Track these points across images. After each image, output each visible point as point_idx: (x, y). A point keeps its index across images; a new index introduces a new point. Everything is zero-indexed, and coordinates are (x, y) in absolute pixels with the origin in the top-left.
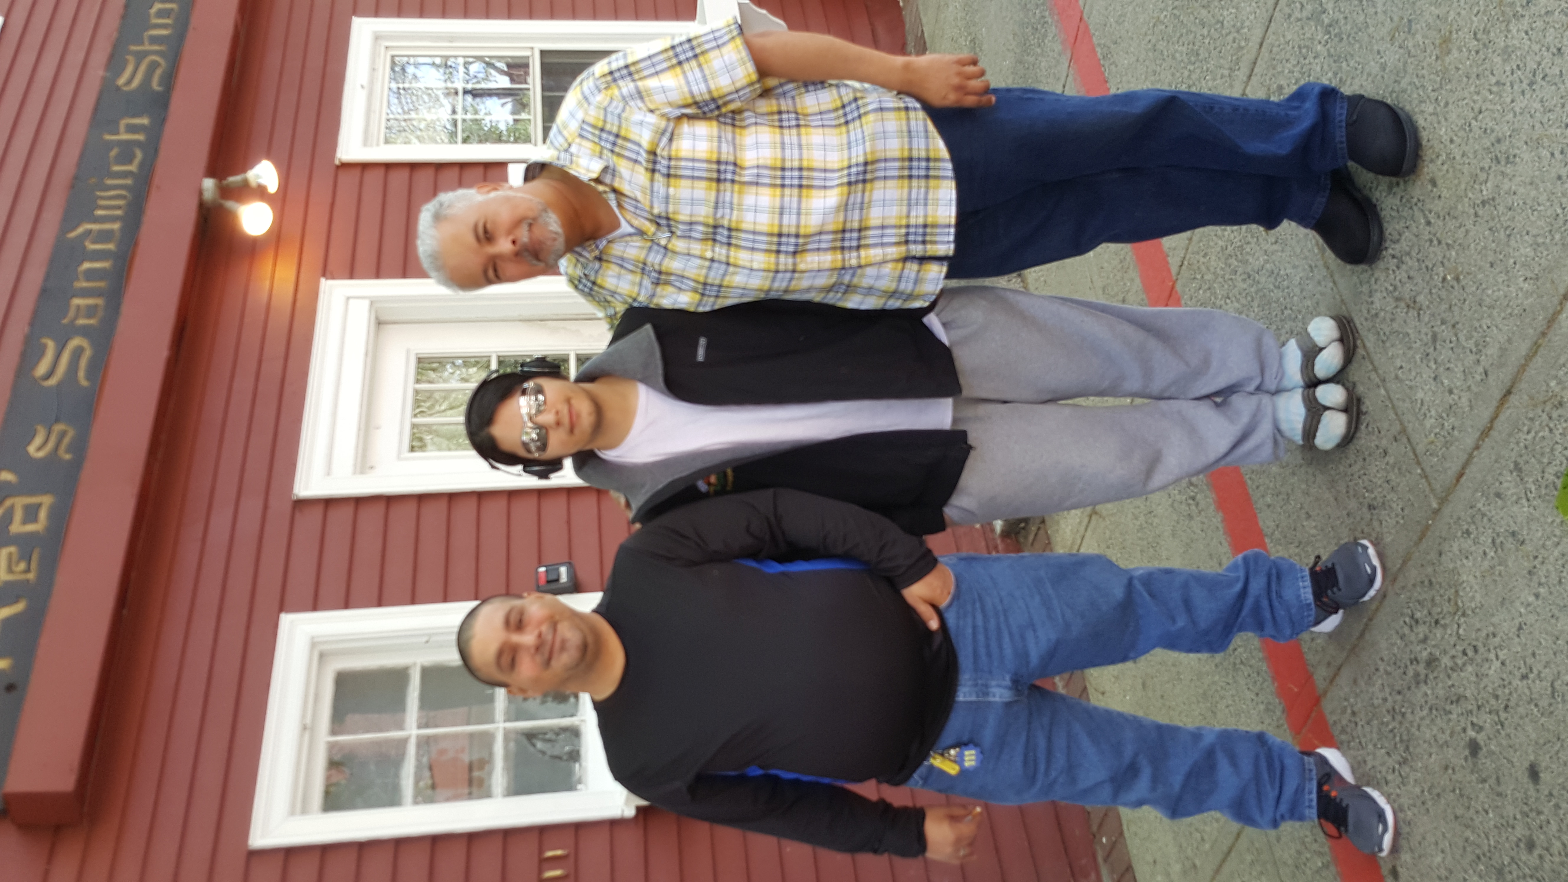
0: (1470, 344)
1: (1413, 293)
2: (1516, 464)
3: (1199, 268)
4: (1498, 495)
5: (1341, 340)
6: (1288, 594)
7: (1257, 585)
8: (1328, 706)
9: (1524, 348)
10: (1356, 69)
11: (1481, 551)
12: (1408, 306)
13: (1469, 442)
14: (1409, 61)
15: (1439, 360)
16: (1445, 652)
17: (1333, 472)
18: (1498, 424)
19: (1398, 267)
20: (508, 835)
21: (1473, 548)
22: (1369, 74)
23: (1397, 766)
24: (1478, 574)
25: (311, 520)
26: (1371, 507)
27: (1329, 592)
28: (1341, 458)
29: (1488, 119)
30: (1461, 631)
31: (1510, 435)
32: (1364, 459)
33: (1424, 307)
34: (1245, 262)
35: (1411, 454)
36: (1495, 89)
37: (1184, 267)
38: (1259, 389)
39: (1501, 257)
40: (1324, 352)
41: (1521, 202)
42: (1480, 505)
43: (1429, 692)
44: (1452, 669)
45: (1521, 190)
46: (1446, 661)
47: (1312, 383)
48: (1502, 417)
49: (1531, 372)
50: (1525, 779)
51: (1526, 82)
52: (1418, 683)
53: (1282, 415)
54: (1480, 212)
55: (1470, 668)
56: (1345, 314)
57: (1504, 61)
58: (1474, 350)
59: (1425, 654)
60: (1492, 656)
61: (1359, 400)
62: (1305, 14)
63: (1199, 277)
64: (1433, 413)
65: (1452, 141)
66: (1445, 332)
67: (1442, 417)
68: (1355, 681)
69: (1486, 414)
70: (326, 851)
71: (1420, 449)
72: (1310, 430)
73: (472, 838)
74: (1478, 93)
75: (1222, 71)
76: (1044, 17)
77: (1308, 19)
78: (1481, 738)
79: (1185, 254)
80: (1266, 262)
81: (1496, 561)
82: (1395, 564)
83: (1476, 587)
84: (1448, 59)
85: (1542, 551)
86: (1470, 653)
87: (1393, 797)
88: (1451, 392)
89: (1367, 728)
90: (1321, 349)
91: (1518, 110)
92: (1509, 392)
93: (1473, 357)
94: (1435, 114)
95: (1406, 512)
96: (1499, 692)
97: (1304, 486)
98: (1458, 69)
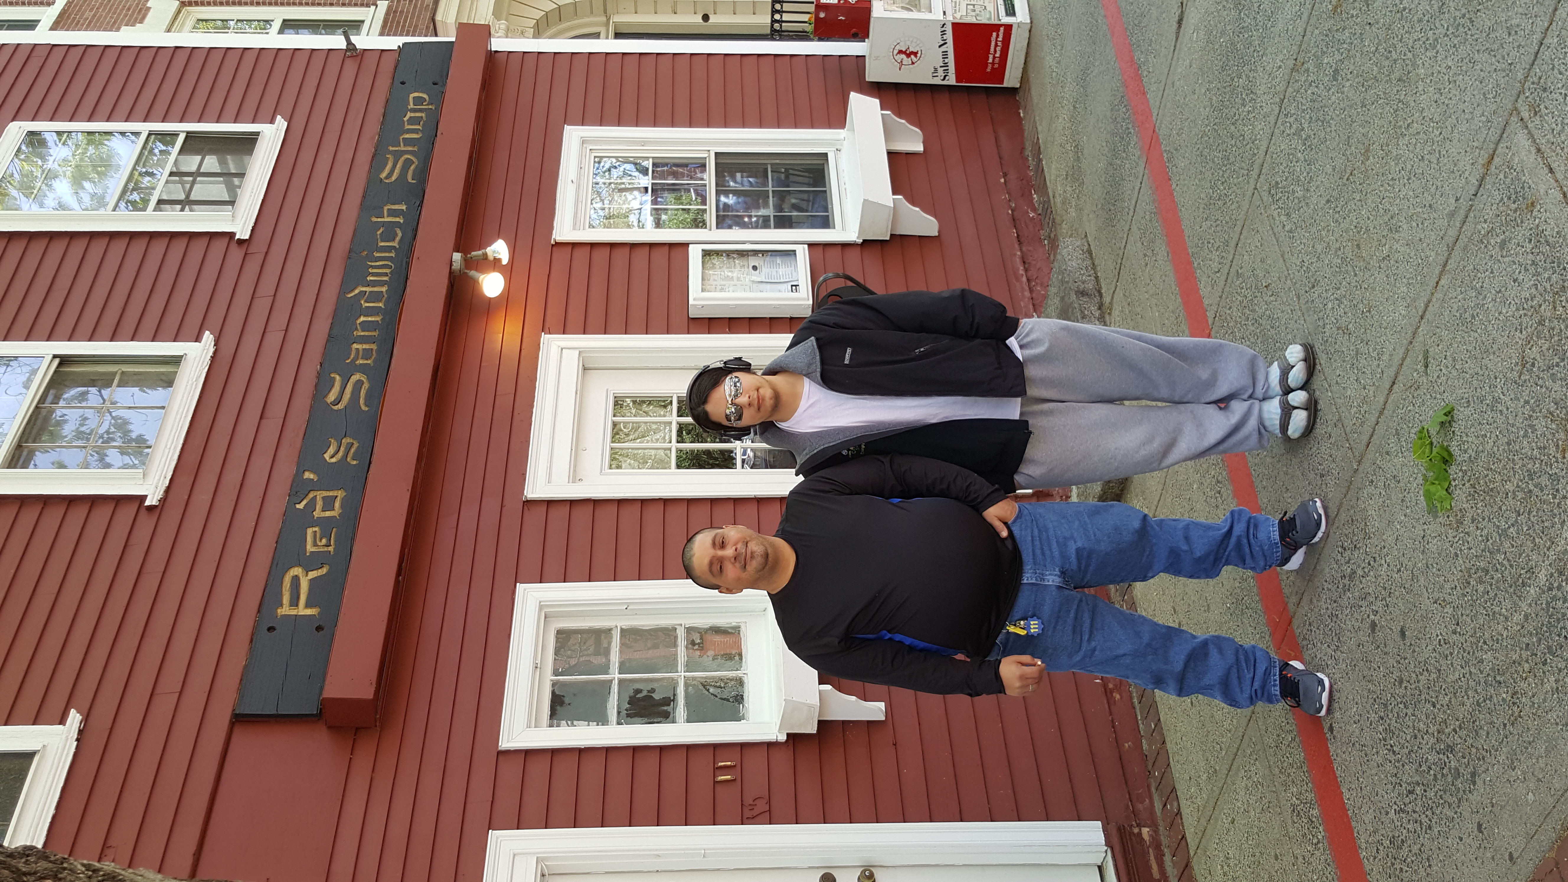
0: (1375, 354)
1: (1347, 323)
2: (1397, 430)
3: (1226, 318)
4: (1387, 453)
5: (1305, 360)
6: (1262, 535)
7: (1239, 529)
8: (1295, 623)
9: (1401, 352)
10: (1319, 170)
11: (1378, 493)
12: (1344, 333)
13: (1373, 420)
14: (1348, 164)
15: (1359, 368)
16: (1359, 566)
17: (1301, 456)
18: (1387, 405)
19: (1339, 306)
20: (690, 749)
21: (1374, 492)
22: (1326, 173)
23: (1333, 653)
24: (1376, 509)
25: (536, 516)
26: (1322, 476)
27: (1290, 534)
28: (1306, 444)
29: (1387, 204)
30: (1368, 550)
31: (1394, 412)
32: (1319, 443)
33: (1352, 333)
34: (1253, 311)
35: (1343, 434)
36: (1391, 183)
37: (1217, 318)
38: (1251, 397)
39: (1391, 294)
40: (1294, 369)
41: (1402, 257)
42: (1378, 462)
43: (1351, 596)
44: (1363, 577)
45: (1403, 249)
46: (1360, 572)
47: (1287, 390)
48: (1389, 401)
49: (1404, 368)
50: (1399, 639)
51: (1406, 178)
52: (1345, 591)
53: (1266, 415)
54: (1382, 266)
55: (1372, 573)
56: (1310, 342)
57: (1396, 164)
58: (1377, 358)
59: (1349, 570)
60: (1383, 562)
61: (1316, 402)
62: (1293, 131)
63: (1225, 325)
64: (1355, 404)
65: (1369, 219)
66: (1363, 348)
67: (1360, 406)
68: (1311, 601)
69: (1382, 399)
70: (554, 753)
71: (1348, 429)
72: (1284, 425)
73: (663, 750)
74: (1382, 186)
75: (1243, 171)
76: (1129, 129)
77: (1294, 134)
78: (1376, 619)
79: (1218, 309)
80: (1266, 310)
81: (1385, 498)
82: (1332, 513)
83: (1375, 517)
84: (1368, 163)
85: (1409, 485)
86: (1372, 563)
87: (1330, 676)
88: (1365, 388)
89: (1318, 632)
90: (1293, 367)
91: (1401, 196)
92: (1394, 383)
93: (1376, 363)
94: (1360, 200)
95: (1340, 475)
96: (1386, 585)
97: (1285, 469)
98: (1372, 169)
